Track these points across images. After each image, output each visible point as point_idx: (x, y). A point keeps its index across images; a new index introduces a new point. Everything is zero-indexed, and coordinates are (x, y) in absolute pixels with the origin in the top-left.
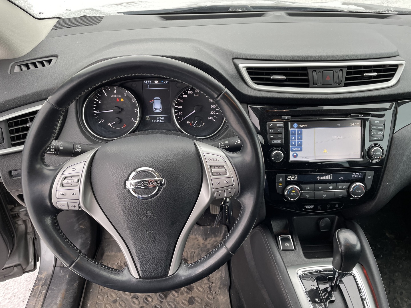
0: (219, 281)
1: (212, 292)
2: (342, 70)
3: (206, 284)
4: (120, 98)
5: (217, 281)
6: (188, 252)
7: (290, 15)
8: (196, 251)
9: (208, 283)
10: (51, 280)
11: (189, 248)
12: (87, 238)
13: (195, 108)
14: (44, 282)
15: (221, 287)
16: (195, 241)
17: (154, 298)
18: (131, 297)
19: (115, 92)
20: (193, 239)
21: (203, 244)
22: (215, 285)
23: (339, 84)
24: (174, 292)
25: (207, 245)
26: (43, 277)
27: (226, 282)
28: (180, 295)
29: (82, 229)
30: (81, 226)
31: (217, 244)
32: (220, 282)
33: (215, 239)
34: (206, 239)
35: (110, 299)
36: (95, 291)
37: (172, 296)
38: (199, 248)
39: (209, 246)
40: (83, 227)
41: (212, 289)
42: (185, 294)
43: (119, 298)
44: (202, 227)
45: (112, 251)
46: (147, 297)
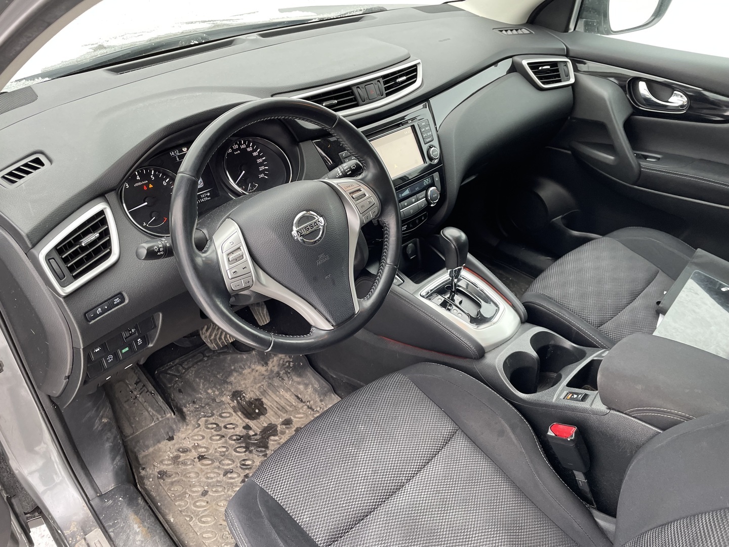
0: (315, 394)
1: (315, 410)
2: (379, 81)
3: (303, 407)
4: (147, 185)
5: (312, 397)
6: (255, 390)
7: (264, 36)
8: (263, 383)
9: (304, 404)
10: (99, 519)
11: (252, 385)
12: (115, 437)
13: (242, 168)
14: (82, 533)
15: (322, 398)
16: (254, 373)
17: (253, 458)
18: (222, 476)
19: (138, 178)
20: (249, 373)
21: (267, 370)
22: (314, 402)
23: (381, 96)
24: (272, 438)
25: (273, 368)
26: (75, 529)
27: (326, 389)
28: (282, 436)
29: (105, 424)
30: (103, 421)
31: (284, 361)
32: (317, 395)
33: (277, 358)
34: (267, 364)
35: (196, 496)
36: (166, 502)
37: (272, 442)
38: (265, 378)
39: (276, 369)
40: (106, 421)
41: (313, 407)
42: (287, 431)
43: (207, 486)
44: (254, 352)
45: (148, 447)
46: (243, 462)
